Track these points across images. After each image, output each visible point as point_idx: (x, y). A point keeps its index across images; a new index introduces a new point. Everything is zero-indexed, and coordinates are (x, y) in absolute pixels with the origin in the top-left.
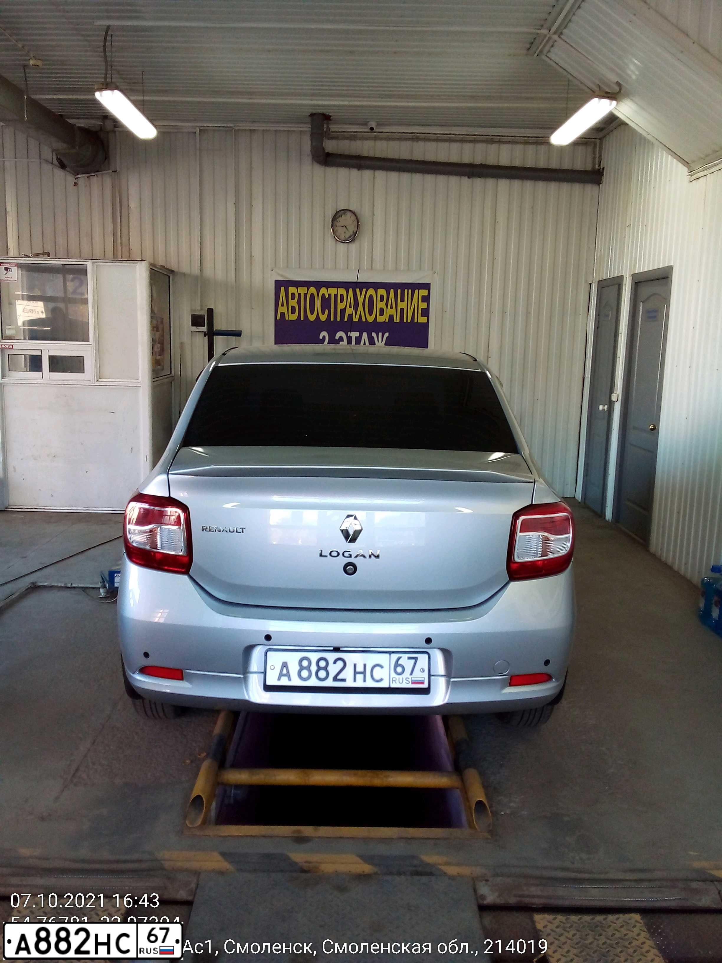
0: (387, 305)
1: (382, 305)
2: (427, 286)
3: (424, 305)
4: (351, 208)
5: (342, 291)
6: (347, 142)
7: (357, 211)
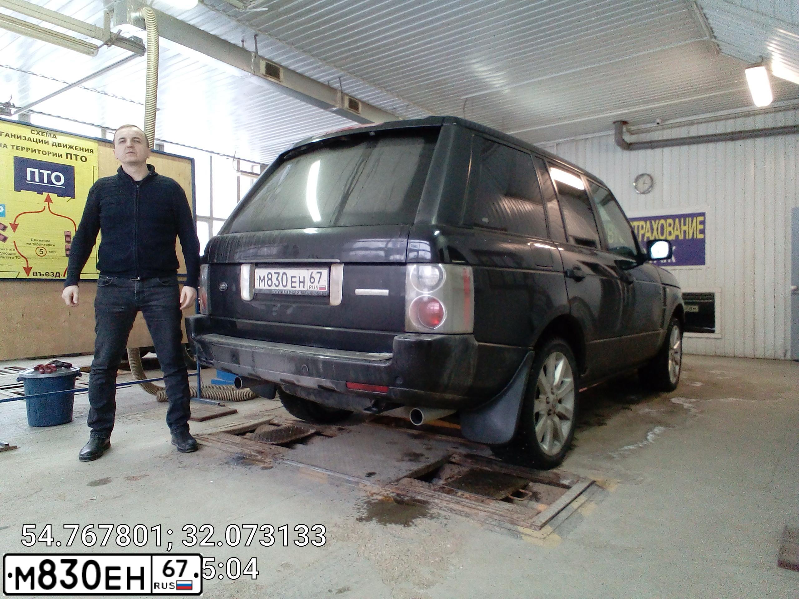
0: (674, 228)
1: (670, 229)
2: (703, 214)
3: (701, 227)
4: (648, 173)
5: (642, 223)
6: (644, 135)
7: (652, 175)
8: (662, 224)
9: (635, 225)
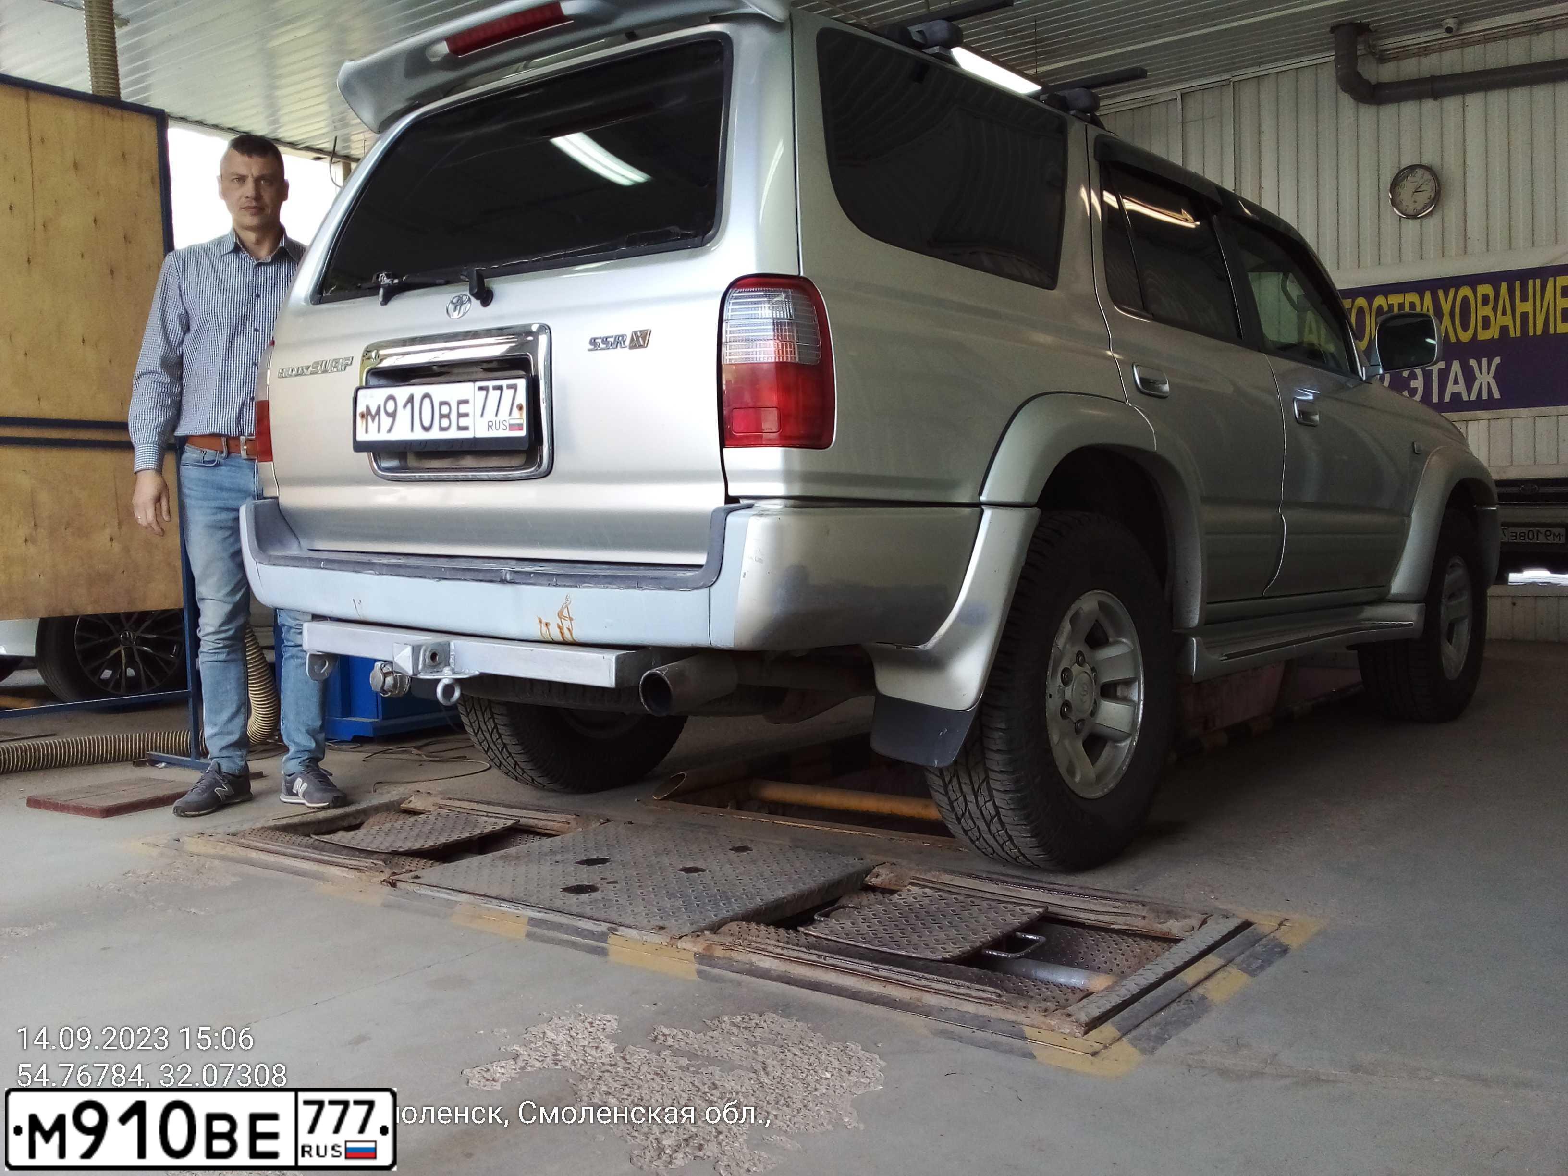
0: (1495, 309)
1: (1487, 311)
3: (1566, 303)
4: (1427, 162)
5: (1412, 297)
6: (1413, 62)
7: (1436, 165)
8: (1465, 299)
9: (1392, 305)
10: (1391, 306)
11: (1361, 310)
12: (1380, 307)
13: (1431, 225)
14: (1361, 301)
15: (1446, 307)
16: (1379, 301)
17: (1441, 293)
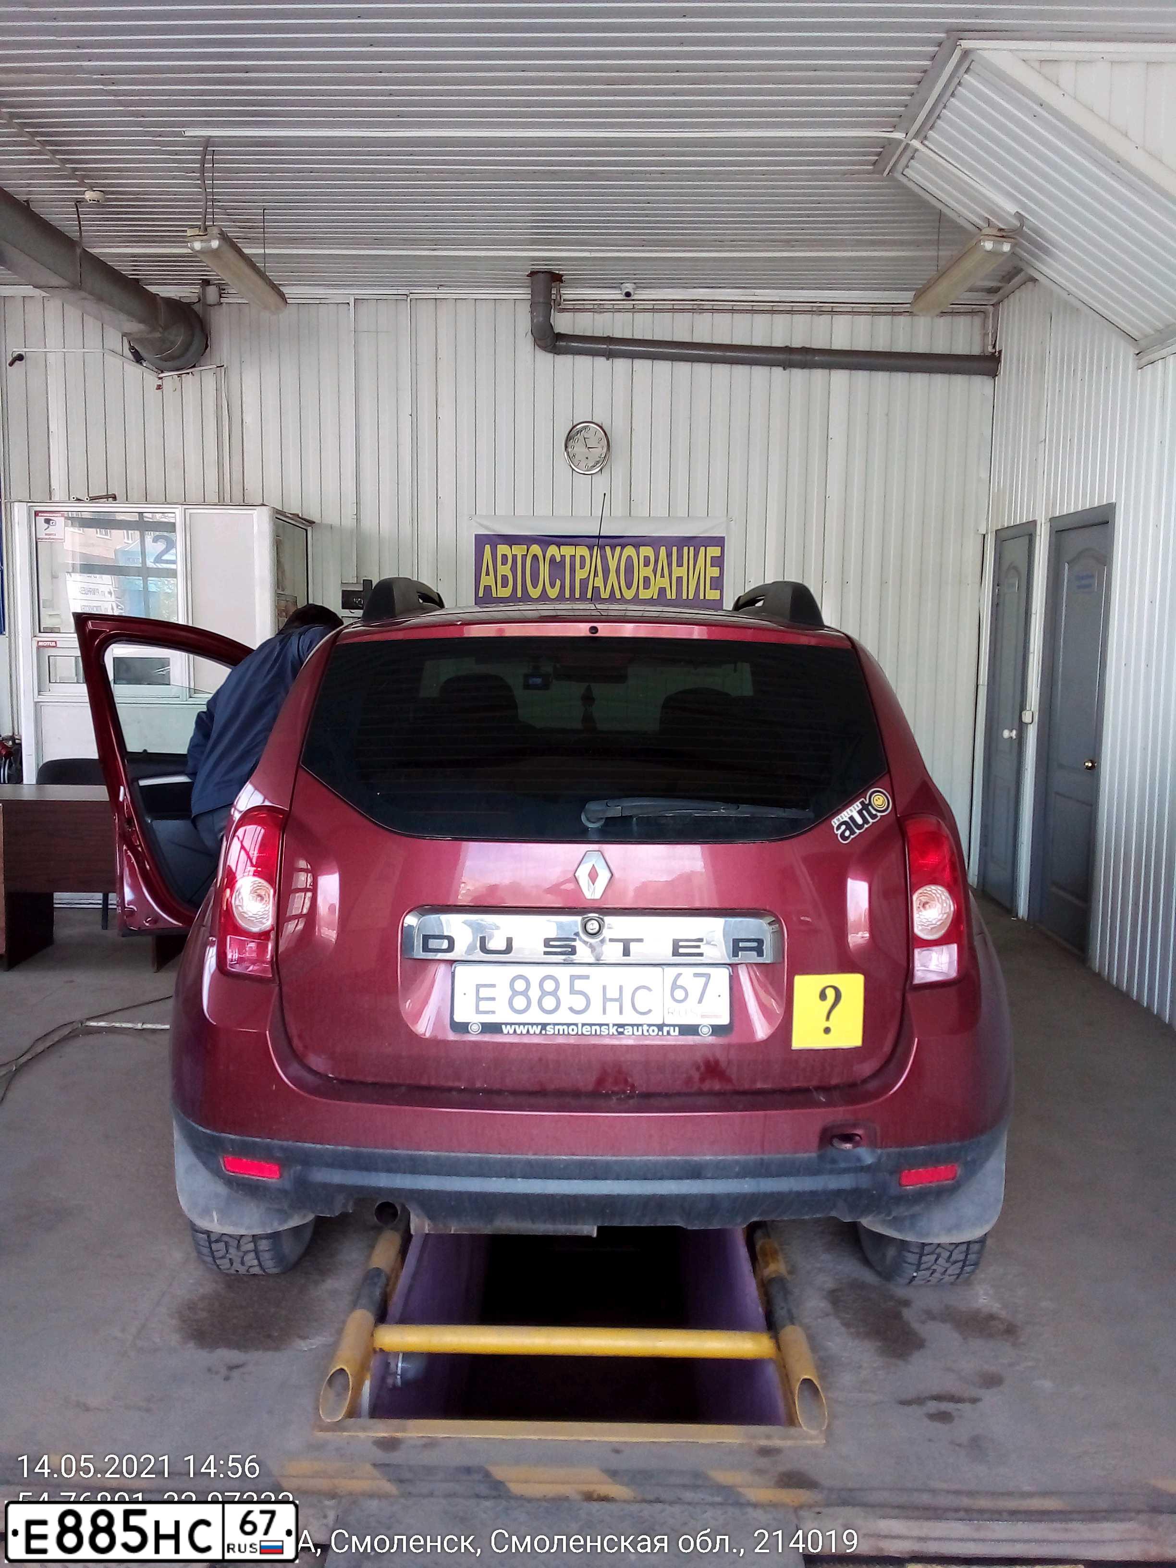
0: (655, 571)
1: (648, 572)
2: (719, 542)
3: (715, 572)
4: (597, 419)
5: (583, 551)
6: (589, 315)
7: (607, 423)
8: (629, 558)
9: (565, 556)
10: (563, 557)
11: (535, 557)
12: (553, 559)
13: (601, 482)
14: (536, 549)
15: (613, 565)
16: (552, 550)
17: (608, 549)
